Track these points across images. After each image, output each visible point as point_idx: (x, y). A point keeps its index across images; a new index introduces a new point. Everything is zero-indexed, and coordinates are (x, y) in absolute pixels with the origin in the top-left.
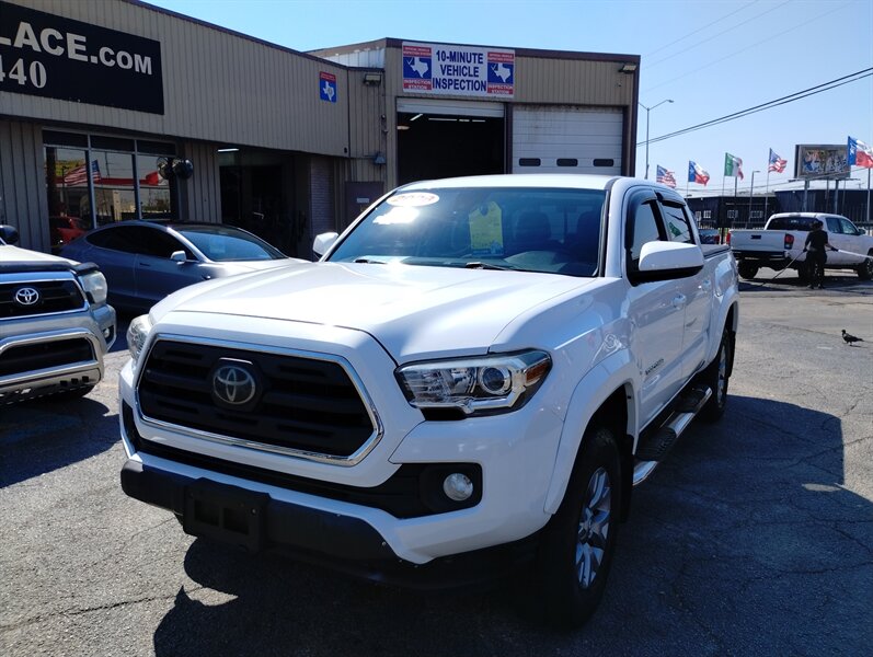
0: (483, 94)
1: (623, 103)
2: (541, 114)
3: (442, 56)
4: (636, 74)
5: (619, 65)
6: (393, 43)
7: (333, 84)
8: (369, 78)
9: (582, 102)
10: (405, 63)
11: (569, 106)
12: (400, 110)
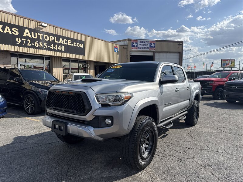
0: (148, 50)
1: (179, 51)
2: (161, 54)
3: (140, 42)
4: (182, 45)
5: (178, 43)
6: (129, 40)
7: (117, 48)
8: (124, 47)
9: (170, 51)
10: (132, 44)
11: (167, 52)
12: (131, 54)
